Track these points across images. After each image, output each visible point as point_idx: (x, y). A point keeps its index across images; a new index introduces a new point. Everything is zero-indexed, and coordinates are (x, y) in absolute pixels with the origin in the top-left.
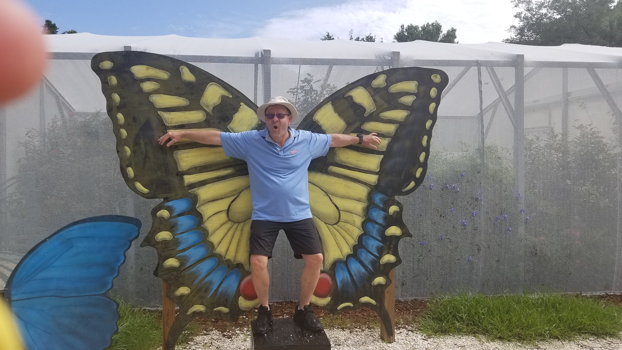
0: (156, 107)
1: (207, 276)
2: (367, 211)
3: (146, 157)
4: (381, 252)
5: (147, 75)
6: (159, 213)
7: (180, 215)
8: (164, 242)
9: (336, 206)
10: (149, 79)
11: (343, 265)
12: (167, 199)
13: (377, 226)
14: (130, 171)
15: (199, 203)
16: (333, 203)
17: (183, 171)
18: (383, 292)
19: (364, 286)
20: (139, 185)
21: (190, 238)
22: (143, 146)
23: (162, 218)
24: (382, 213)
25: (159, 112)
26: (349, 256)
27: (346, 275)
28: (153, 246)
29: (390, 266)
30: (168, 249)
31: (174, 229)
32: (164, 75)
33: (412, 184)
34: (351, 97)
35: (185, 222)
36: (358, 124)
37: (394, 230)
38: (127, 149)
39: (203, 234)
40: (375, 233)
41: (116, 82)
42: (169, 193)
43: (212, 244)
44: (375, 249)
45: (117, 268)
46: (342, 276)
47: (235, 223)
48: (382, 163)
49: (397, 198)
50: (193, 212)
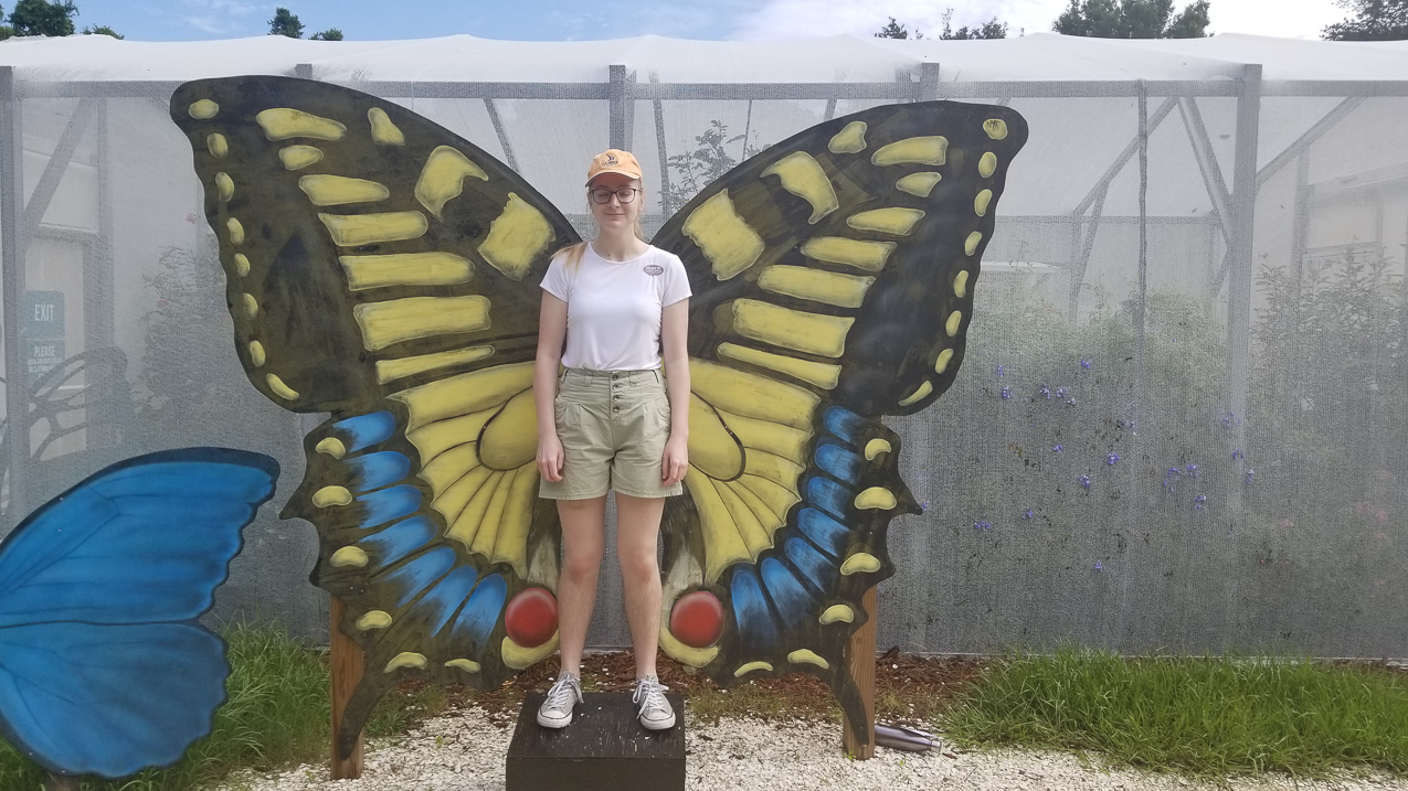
0: (314, 203)
1: (429, 588)
2: (811, 449)
3: (292, 318)
4: (843, 547)
5: (294, 130)
6: (321, 446)
7: (370, 449)
8: (334, 510)
9: (734, 436)
10: (298, 140)
11: (749, 575)
12: (339, 415)
13: (834, 486)
14: (258, 350)
15: (412, 425)
16: (729, 431)
17: (374, 351)
18: (847, 641)
19: (800, 624)
20: (276, 382)
21: (389, 503)
22: (285, 292)
23: (327, 456)
24: (848, 457)
25: (321, 216)
26: (764, 554)
27: (758, 599)
28: (308, 518)
29: (865, 579)
30: (341, 526)
31: (354, 481)
32: (331, 130)
33: (926, 388)
34: (777, 178)
35: (379, 466)
36: (792, 242)
37: (876, 497)
38: (250, 298)
39: (423, 495)
40: (829, 503)
41: (226, 147)
42: (343, 400)
43: (441, 518)
44: (830, 540)
45: (224, 565)
46: (747, 599)
47: (494, 470)
48: (851, 337)
49: (887, 421)
50: (398, 443)
